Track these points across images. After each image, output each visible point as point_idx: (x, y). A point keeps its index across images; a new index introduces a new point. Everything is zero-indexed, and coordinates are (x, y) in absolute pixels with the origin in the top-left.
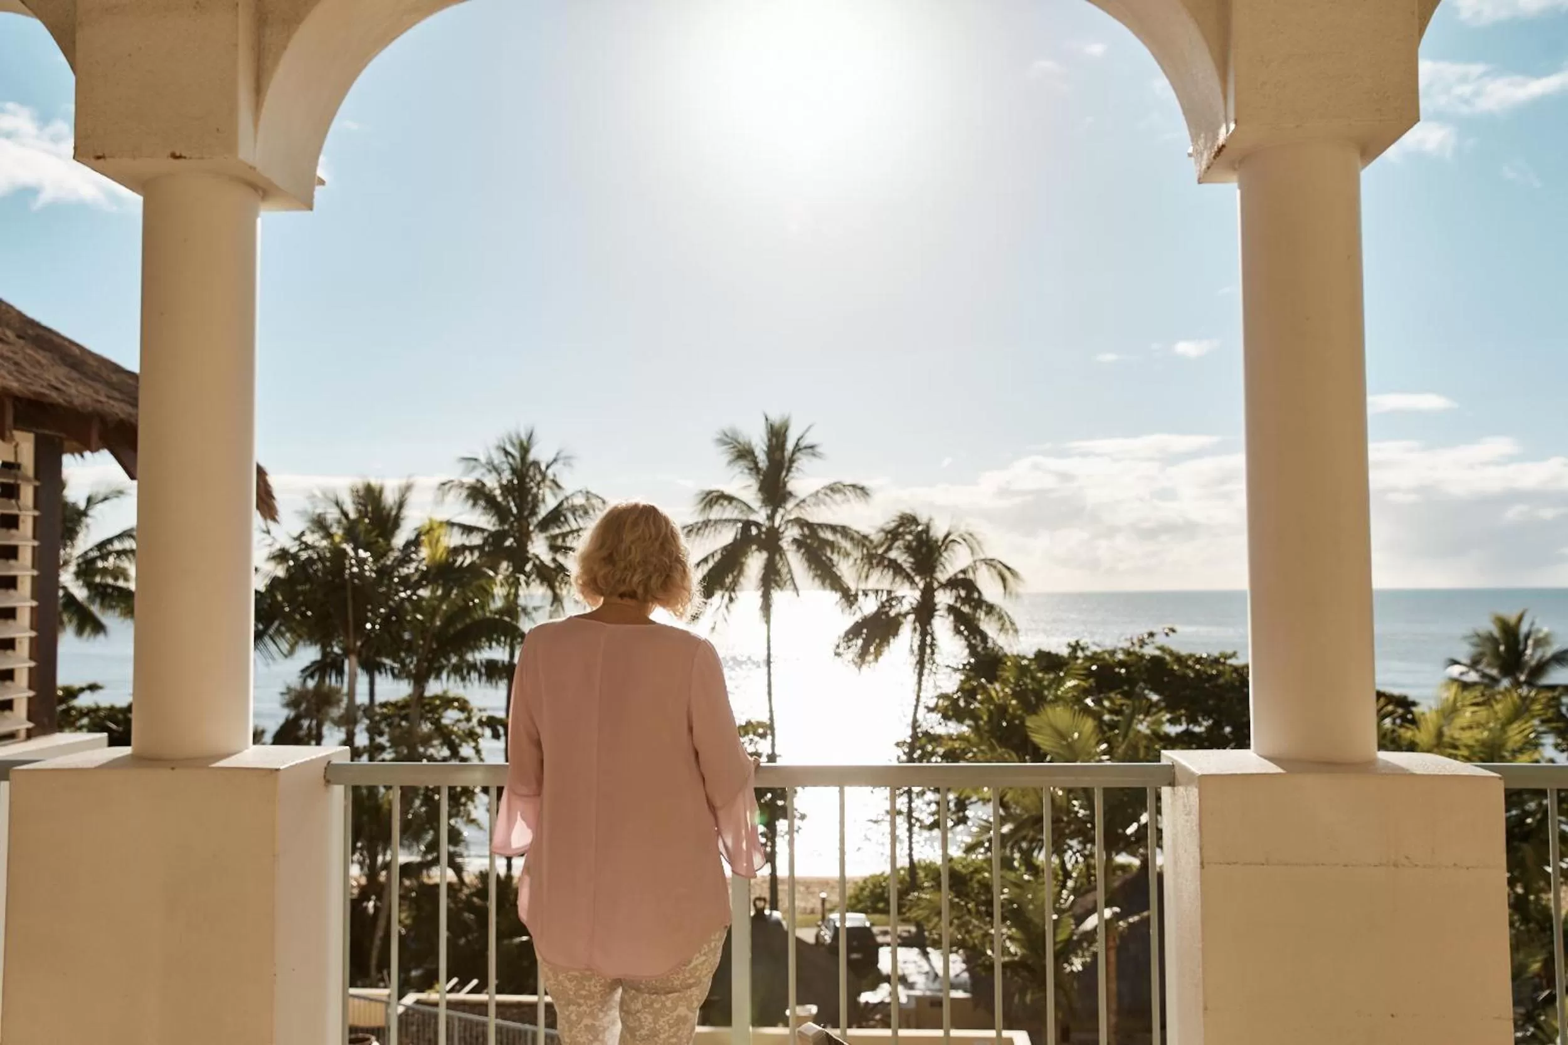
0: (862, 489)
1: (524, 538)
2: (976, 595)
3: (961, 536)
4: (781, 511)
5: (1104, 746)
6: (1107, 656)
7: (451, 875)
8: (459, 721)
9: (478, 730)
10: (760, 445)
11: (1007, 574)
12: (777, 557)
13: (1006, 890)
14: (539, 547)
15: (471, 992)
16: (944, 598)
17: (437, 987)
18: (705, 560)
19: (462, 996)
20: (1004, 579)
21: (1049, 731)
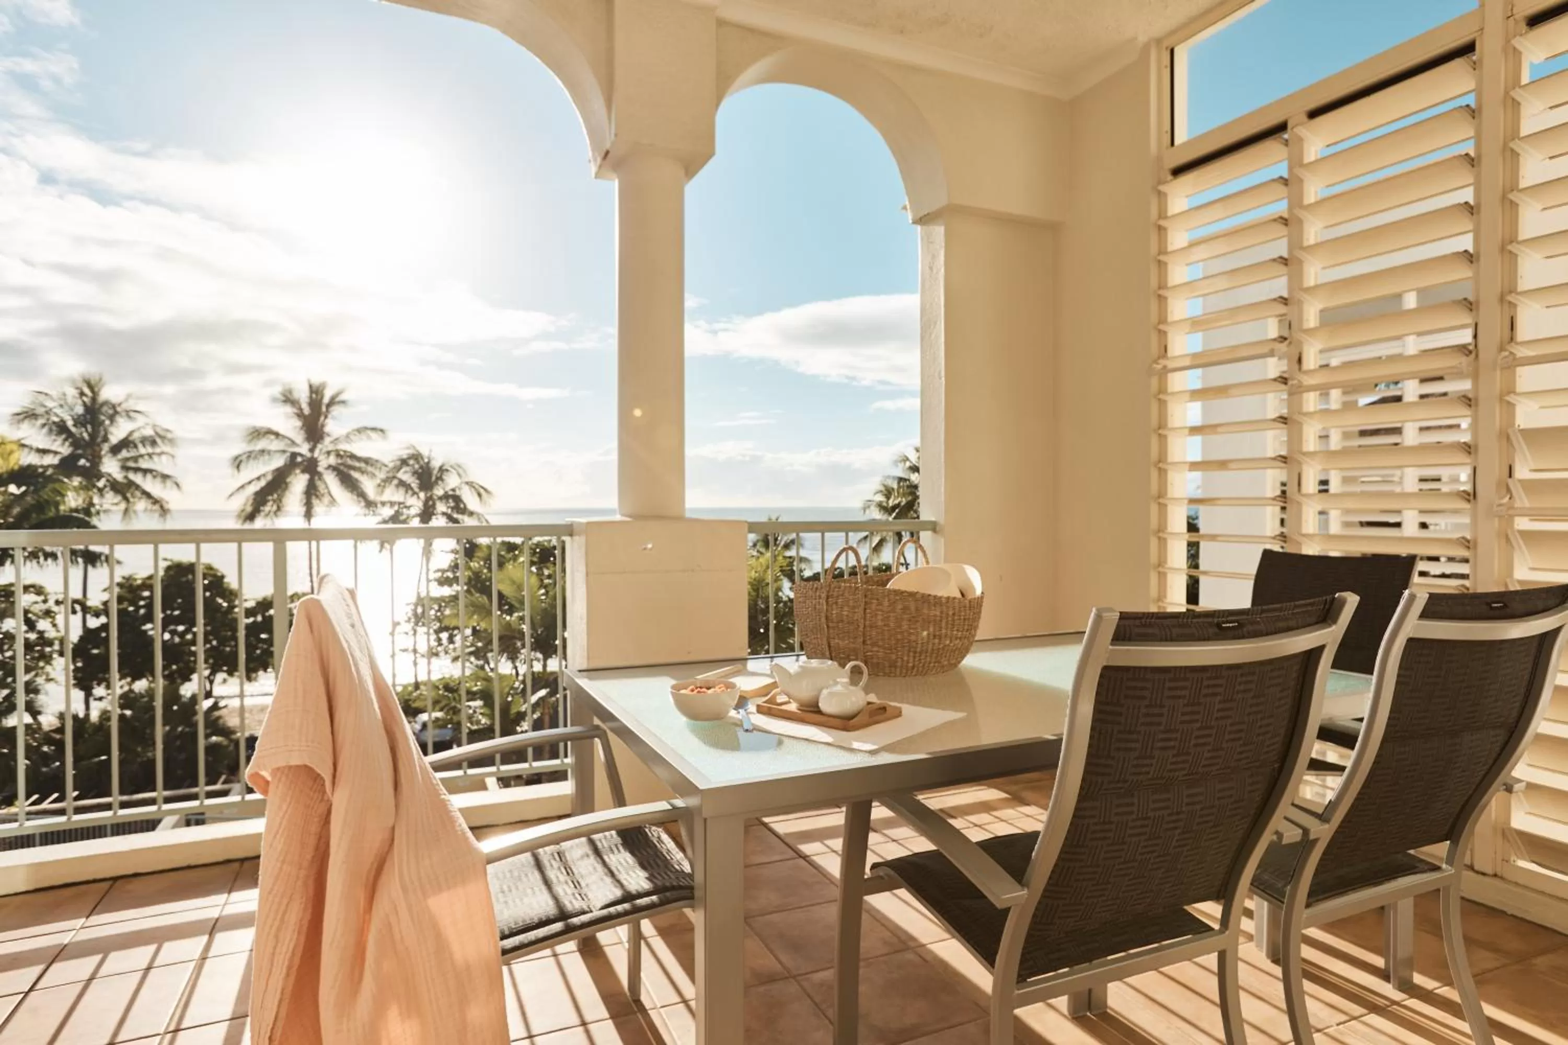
0: (382, 431)
1: (96, 460)
2: (462, 506)
3: (451, 467)
4: (319, 446)
5: (543, 591)
6: (546, 544)
7: (28, 719)
8: (36, 603)
9: (55, 609)
10: (303, 396)
11: (482, 491)
12: (316, 478)
13: (479, 683)
14: (111, 466)
15: (52, 802)
16: (441, 507)
17: (17, 803)
18: (258, 478)
19: (45, 805)
20: (480, 495)
21: (508, 582)
